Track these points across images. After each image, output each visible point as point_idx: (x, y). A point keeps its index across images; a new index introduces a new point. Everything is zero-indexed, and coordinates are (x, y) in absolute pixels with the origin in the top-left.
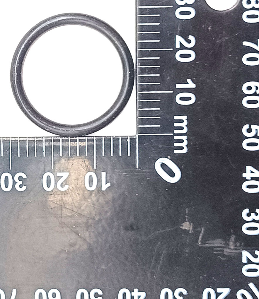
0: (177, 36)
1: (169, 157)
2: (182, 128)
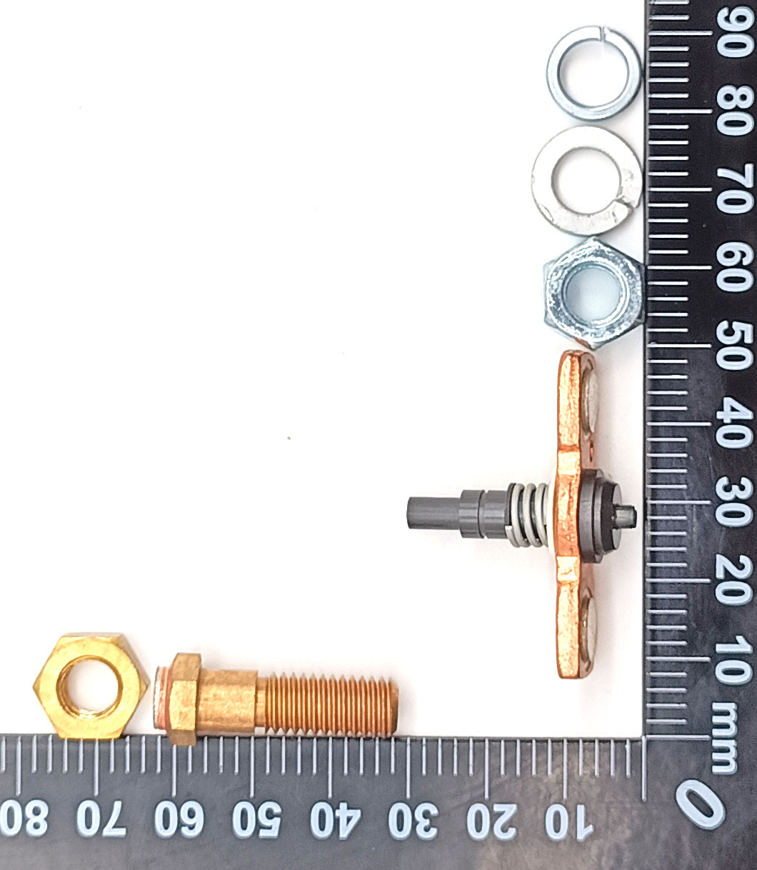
0: (718, 556)
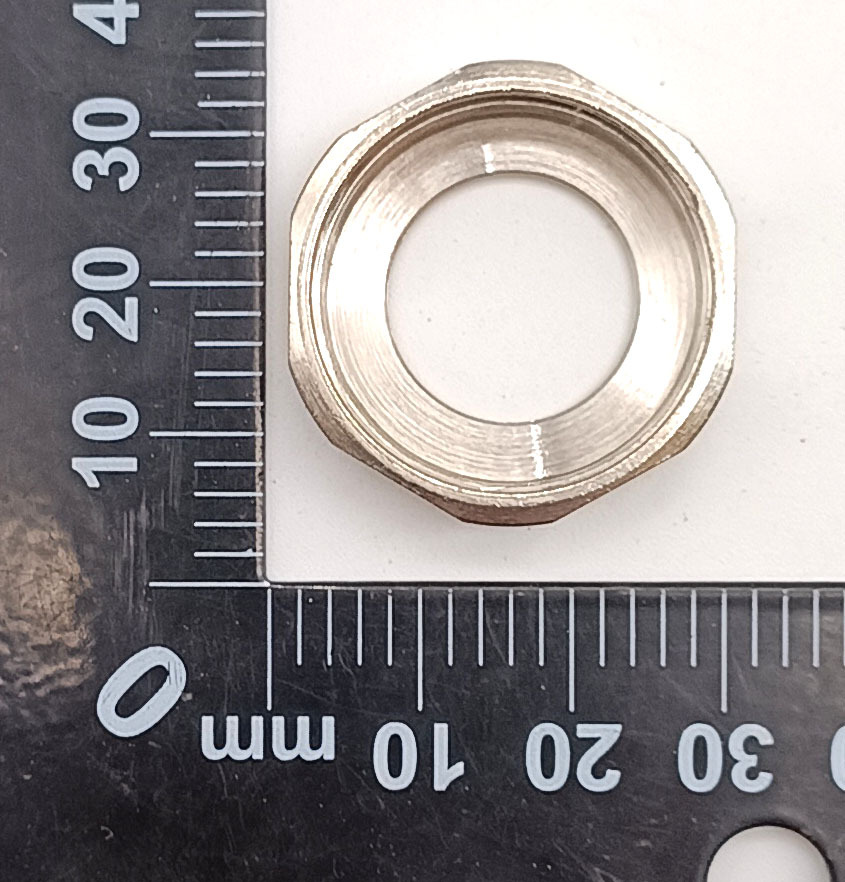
0: (618, 727)
1: (190, 696)
2: (290, 743)
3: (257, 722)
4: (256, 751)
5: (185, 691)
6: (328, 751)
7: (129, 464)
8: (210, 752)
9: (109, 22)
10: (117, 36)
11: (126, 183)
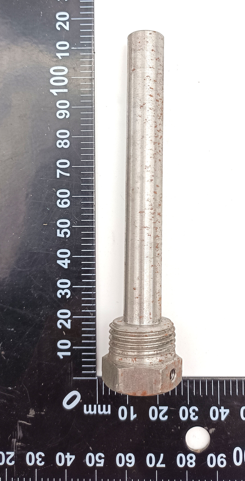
1: (81, 401)
2: (102, 410)
3: (95, 406)
4: (95, 412)
5: (81, 400)
6: (109, 412)
7: (69, 354)
8: (85, 412)
9: (64, 264)
10: (66, 267)
11: (68, 296)
